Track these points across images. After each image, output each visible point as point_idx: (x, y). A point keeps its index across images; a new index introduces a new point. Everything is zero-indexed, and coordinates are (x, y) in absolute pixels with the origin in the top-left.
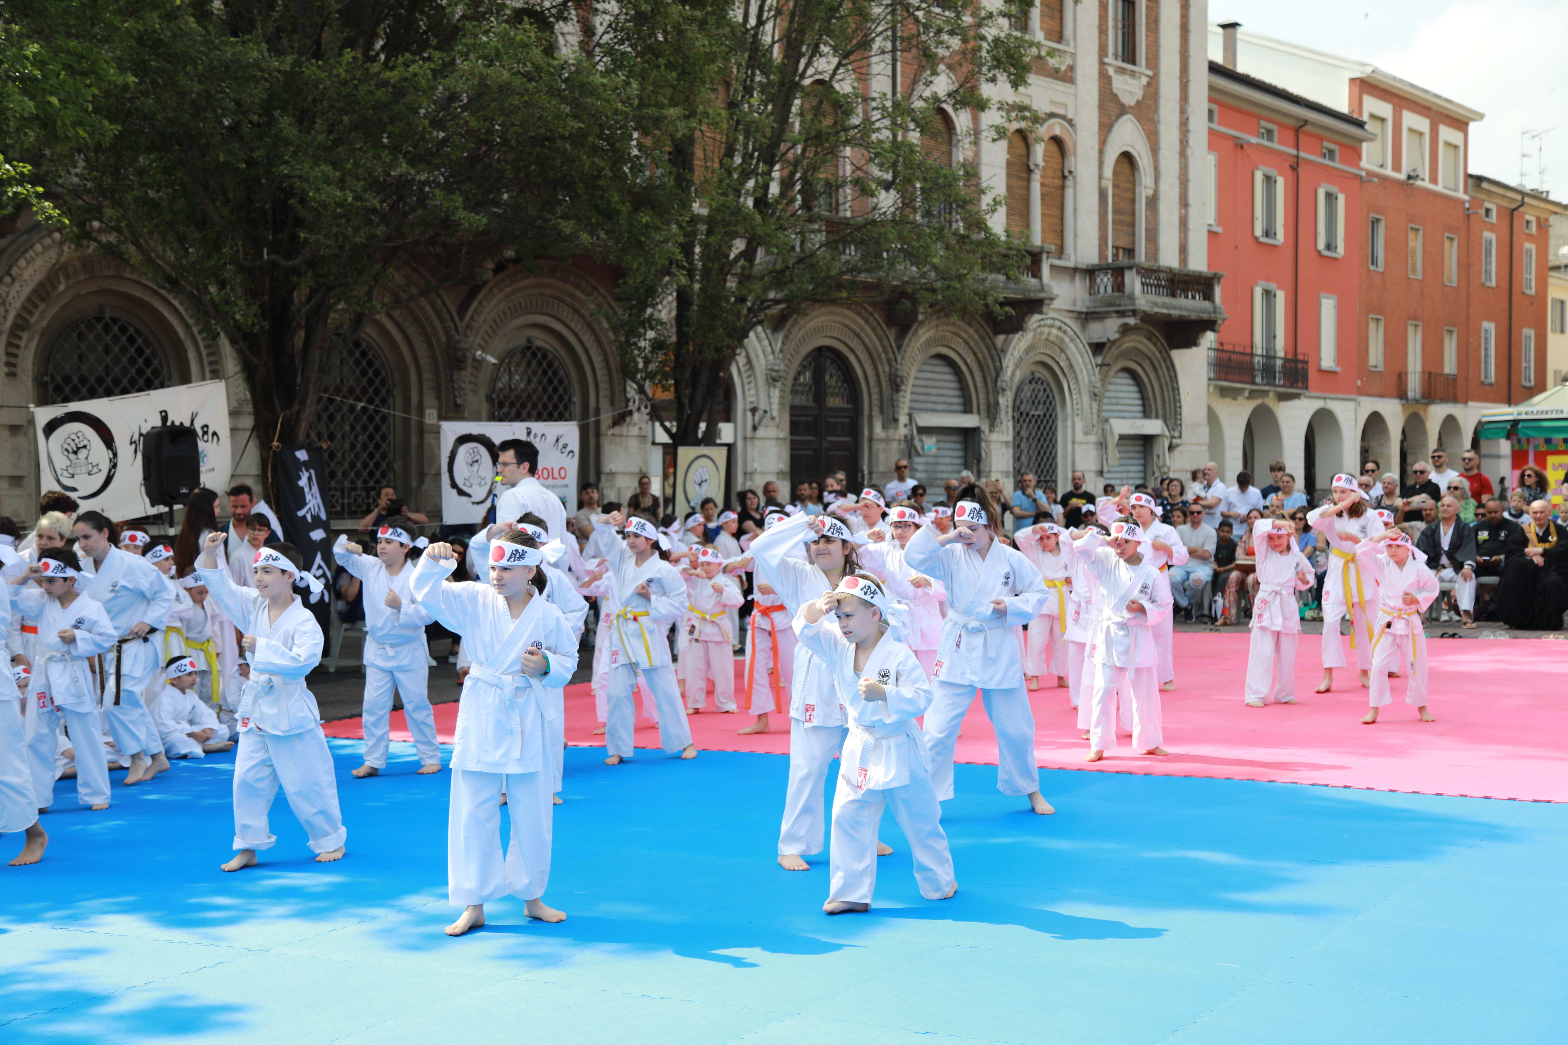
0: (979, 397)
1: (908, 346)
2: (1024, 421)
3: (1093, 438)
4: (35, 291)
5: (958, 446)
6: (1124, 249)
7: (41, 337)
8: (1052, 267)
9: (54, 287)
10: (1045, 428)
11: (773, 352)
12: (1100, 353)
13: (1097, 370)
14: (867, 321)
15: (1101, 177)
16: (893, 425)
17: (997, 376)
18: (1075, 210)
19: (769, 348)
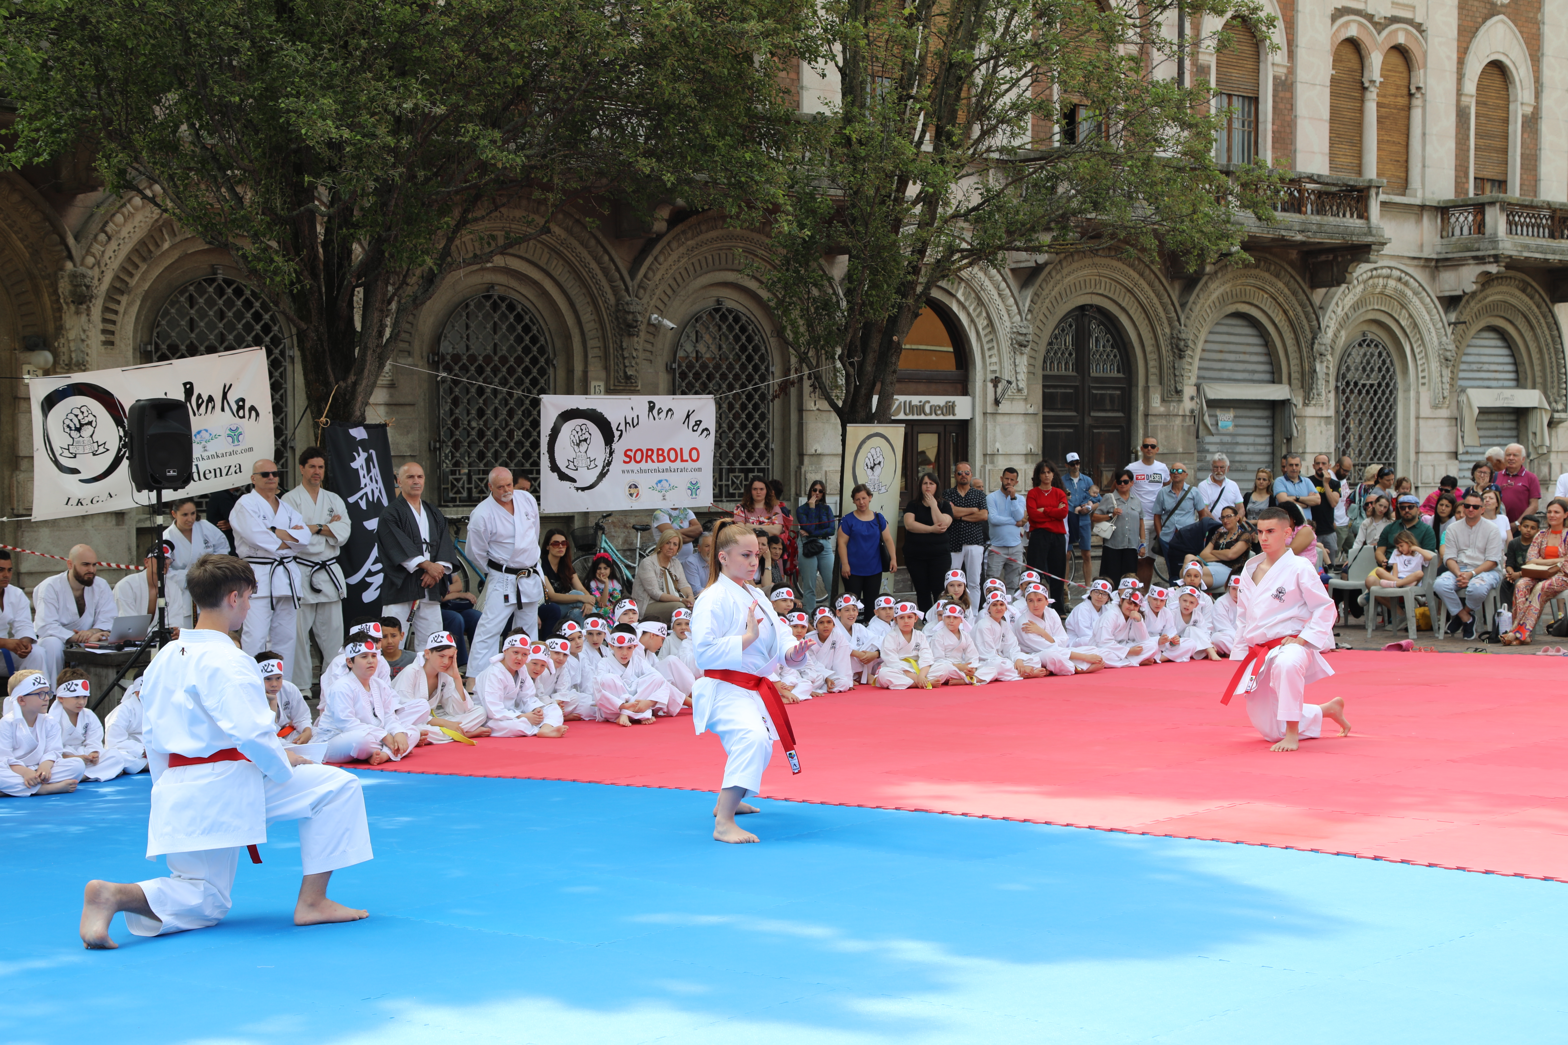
0: (1290, 363)
1: (1195, 303)
2: (1352, 392)
3: (1444, 413)
4: (135, 250)
5: (1263, 422)
6: (1491, 181)
7: (144, 301)
8: (1387, 204)
9: (158, 246)
10: (1379, 400)
11: (1020, 313)
12: (1455, 310)
13: (1449, 331)
14: (1142, 275)
15: (1459, 93)
16: (1176, 398)
17: (1314, 338)
18: (1424, 134)
19: (1015, 308)
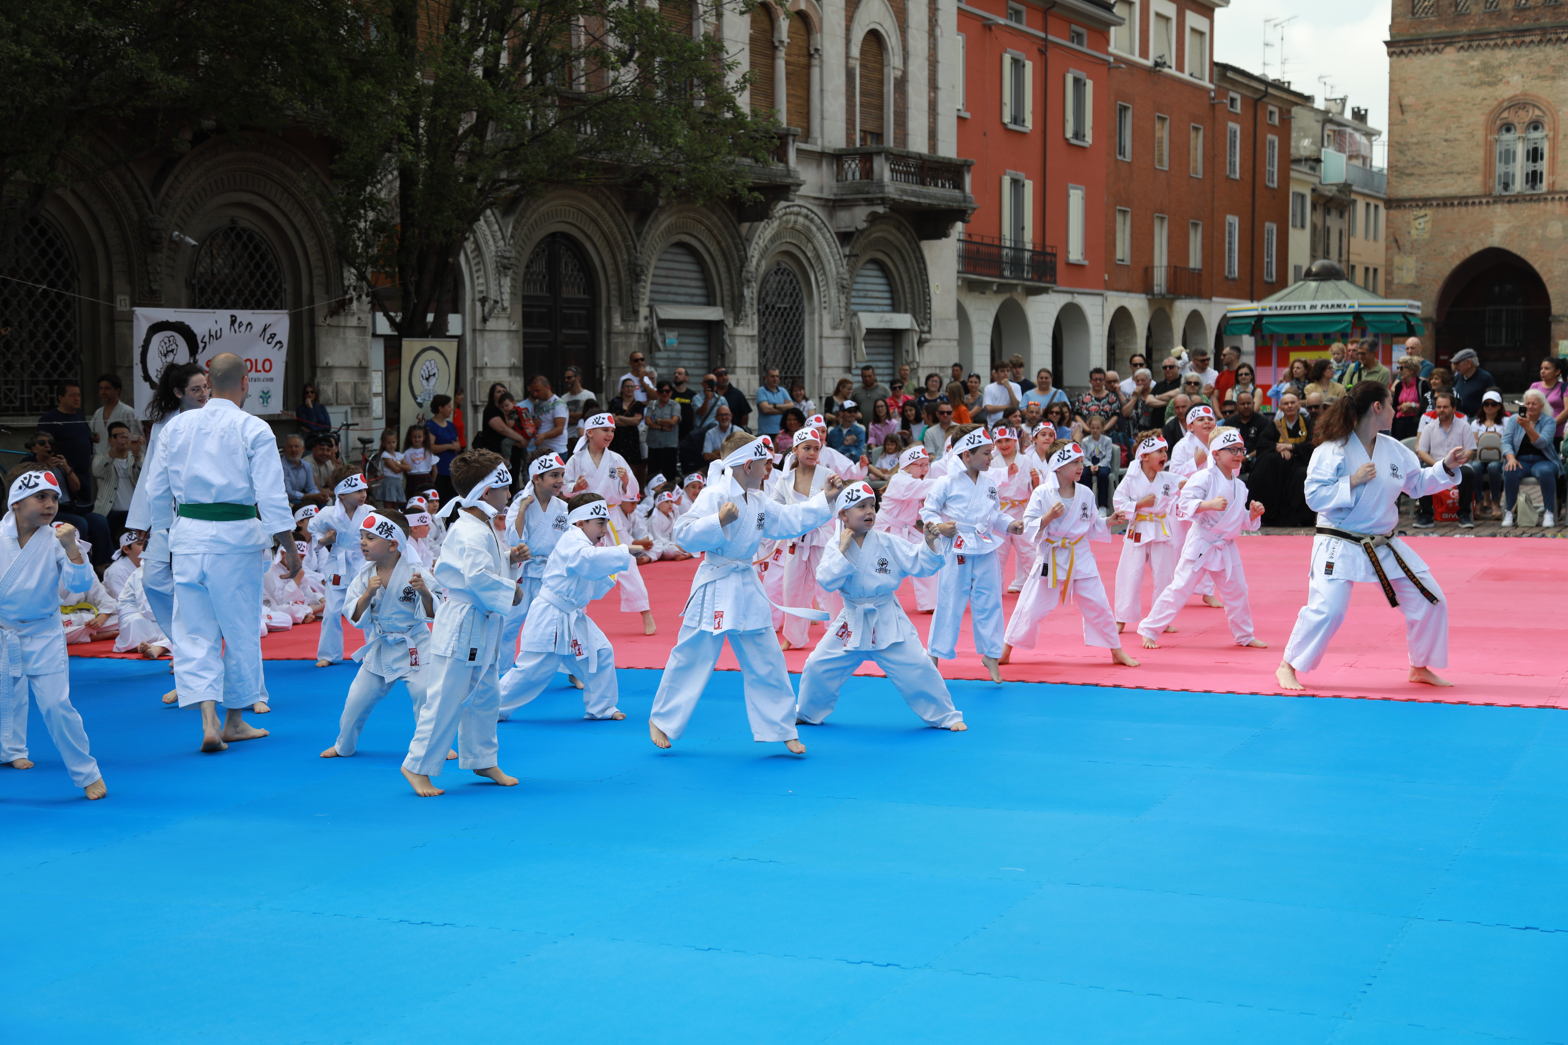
0: (722, 288)
1: (647, 233)
2: (770, 314)
3: (841, 333)
5: (701, 340)
6: (871, 133)
8: (799, 151)
10: (791, 321)
11: (503, 238)
12: (848, 244)
13: (845, 262)
14: (604, 206)
15: (848, 56)
16: (633, 317)
17: (742, 266)
18: (822, 90)
19: (499, 234)
